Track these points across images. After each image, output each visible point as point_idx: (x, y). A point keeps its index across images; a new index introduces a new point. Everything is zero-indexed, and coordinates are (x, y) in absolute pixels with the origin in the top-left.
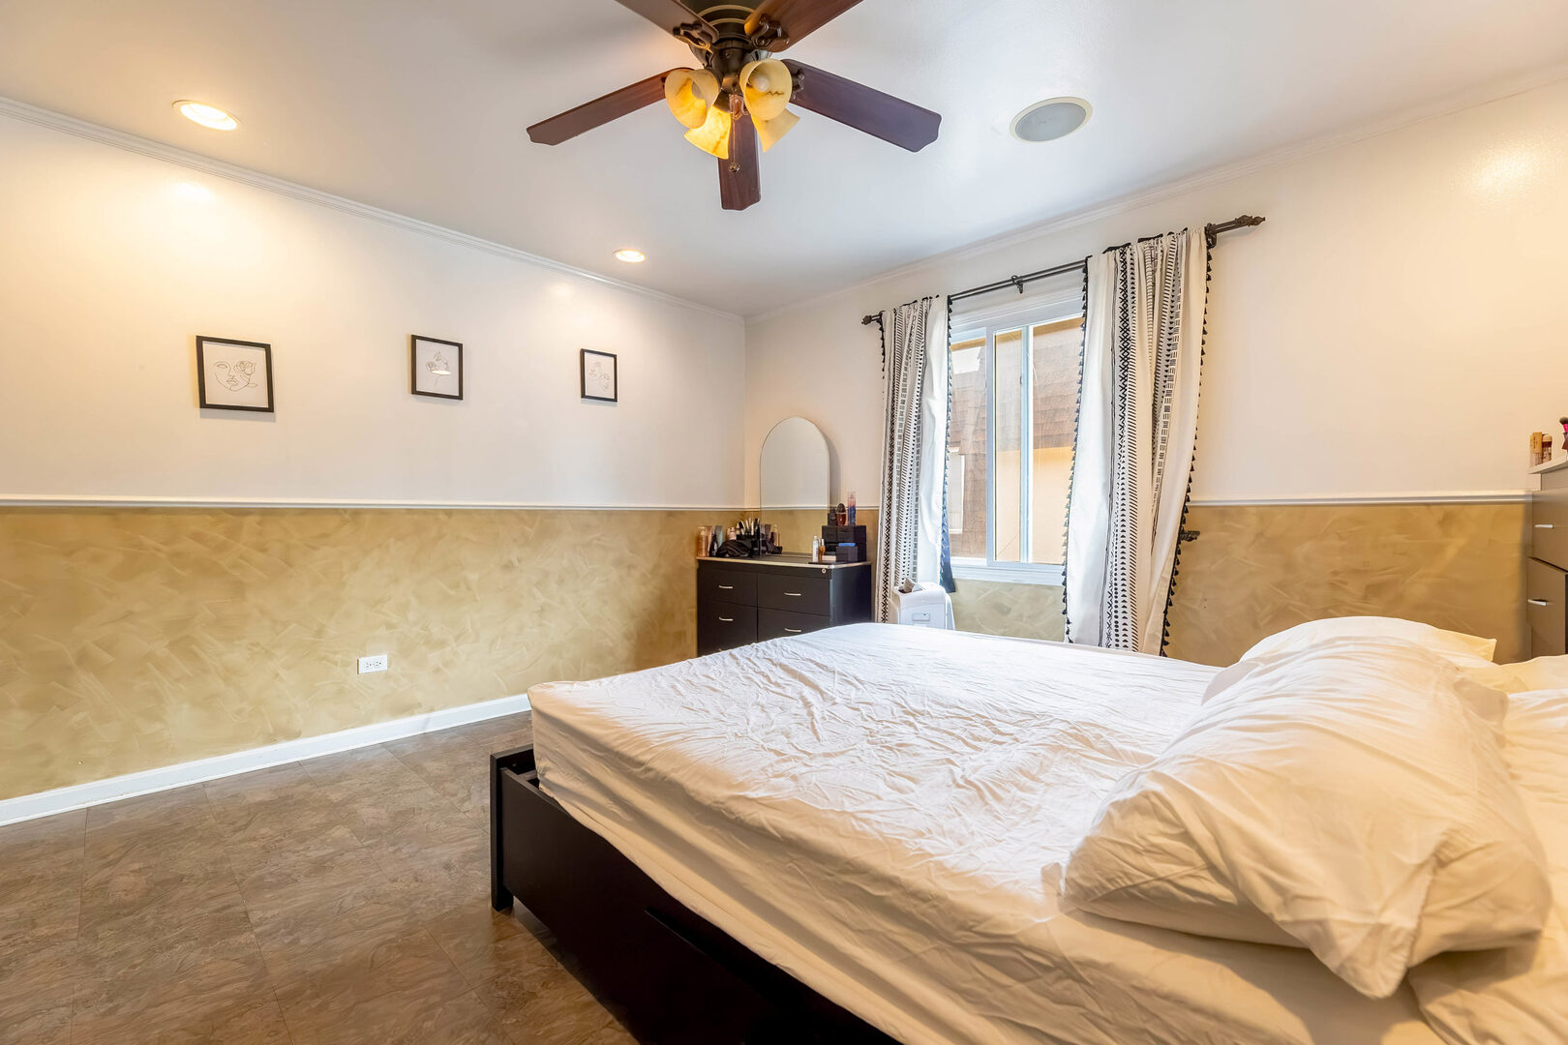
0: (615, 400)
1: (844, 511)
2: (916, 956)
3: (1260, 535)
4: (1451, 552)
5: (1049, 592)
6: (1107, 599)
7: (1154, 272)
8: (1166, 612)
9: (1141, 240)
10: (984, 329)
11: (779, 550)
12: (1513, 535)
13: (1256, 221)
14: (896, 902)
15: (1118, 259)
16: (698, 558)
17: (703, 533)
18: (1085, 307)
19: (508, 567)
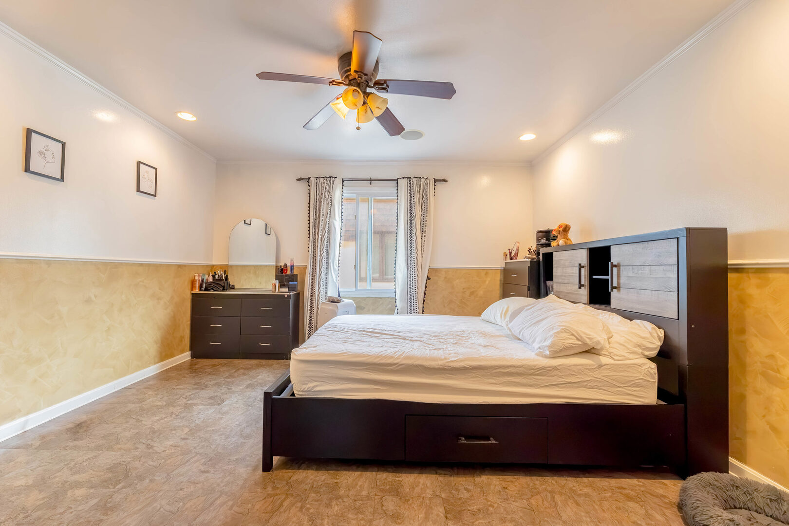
0: (155, 196)
1: (287, 267)
2: (518, 382)
3: (446, 278)
4: (487, 282)
5: (380, 300)
6: (409, 300)
7: (420, 189)
8: (423, 304)
9: (414, 177)
10: (355, 195)
11: (233, 287)
12: (498, 277)
13: (445, 181)
14: (512, 371)
15: (408, 181)
16: (192, 292)
17: (197, 278)
18: (398, 196)
19: (88, 301)
